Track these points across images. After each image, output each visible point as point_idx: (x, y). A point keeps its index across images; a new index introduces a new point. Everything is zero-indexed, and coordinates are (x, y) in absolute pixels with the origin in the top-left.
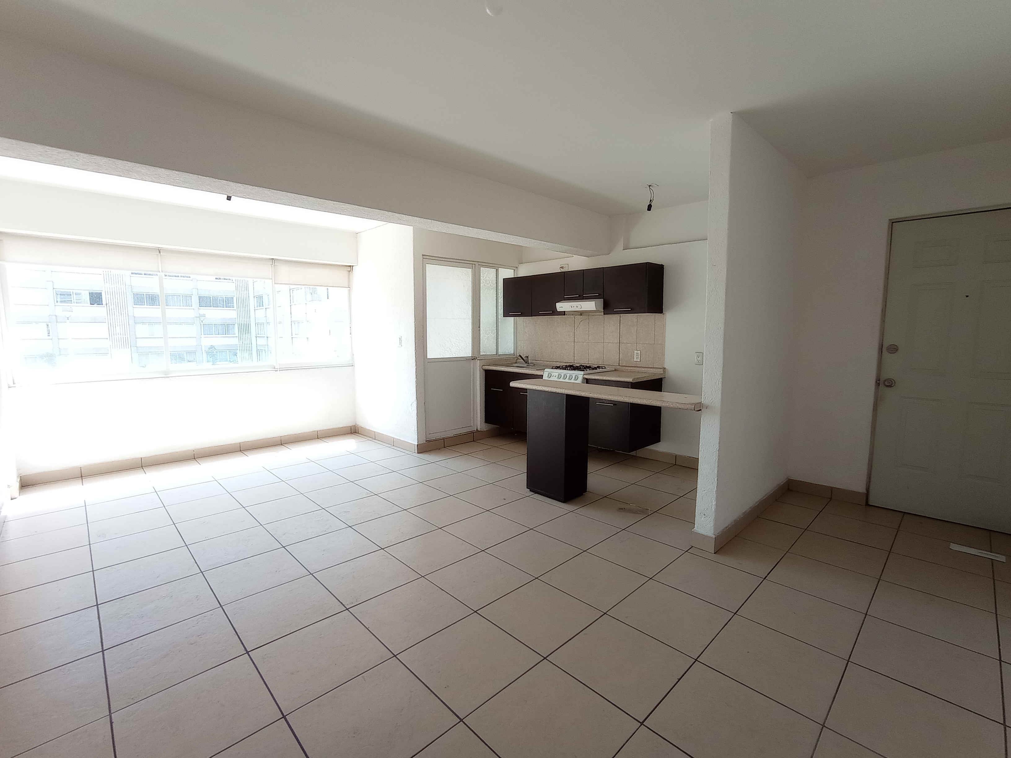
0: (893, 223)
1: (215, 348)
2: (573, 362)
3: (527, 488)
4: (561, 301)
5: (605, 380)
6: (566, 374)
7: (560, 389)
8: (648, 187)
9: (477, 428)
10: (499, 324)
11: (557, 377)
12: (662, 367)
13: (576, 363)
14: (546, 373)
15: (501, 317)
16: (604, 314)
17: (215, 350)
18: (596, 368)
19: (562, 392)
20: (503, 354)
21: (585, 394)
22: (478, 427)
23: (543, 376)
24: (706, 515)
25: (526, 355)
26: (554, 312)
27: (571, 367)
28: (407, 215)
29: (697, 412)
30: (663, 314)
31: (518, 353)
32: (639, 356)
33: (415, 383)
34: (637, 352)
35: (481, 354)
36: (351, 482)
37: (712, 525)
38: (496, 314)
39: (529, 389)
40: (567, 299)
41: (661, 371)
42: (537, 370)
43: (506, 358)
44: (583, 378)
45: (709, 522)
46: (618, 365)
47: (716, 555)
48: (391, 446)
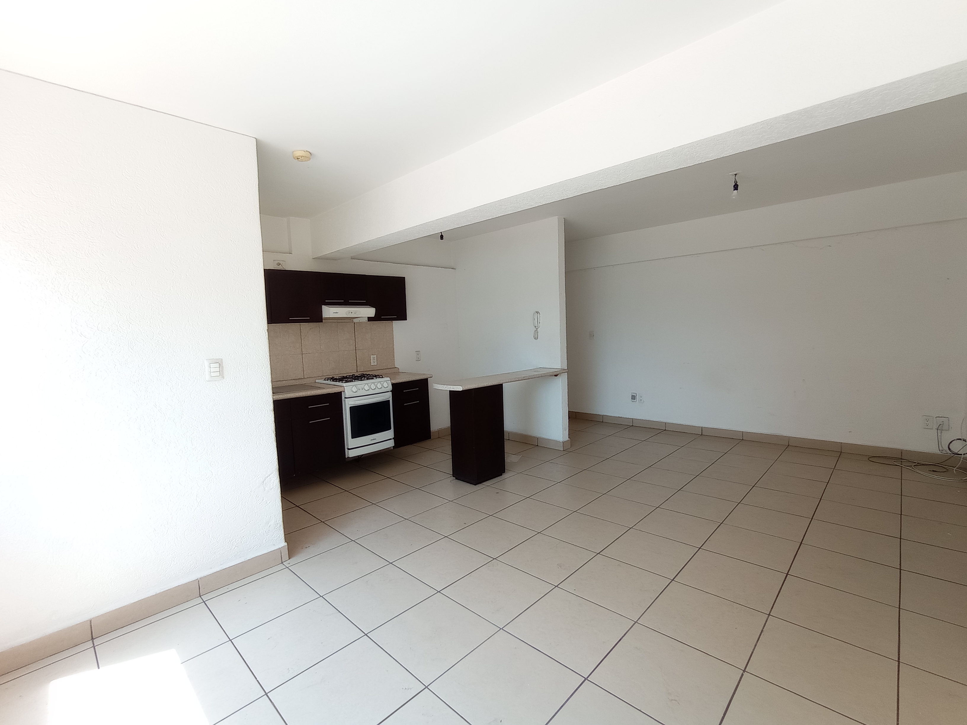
32: (376, 360)
34: (374, 357)
46: (356, 371)
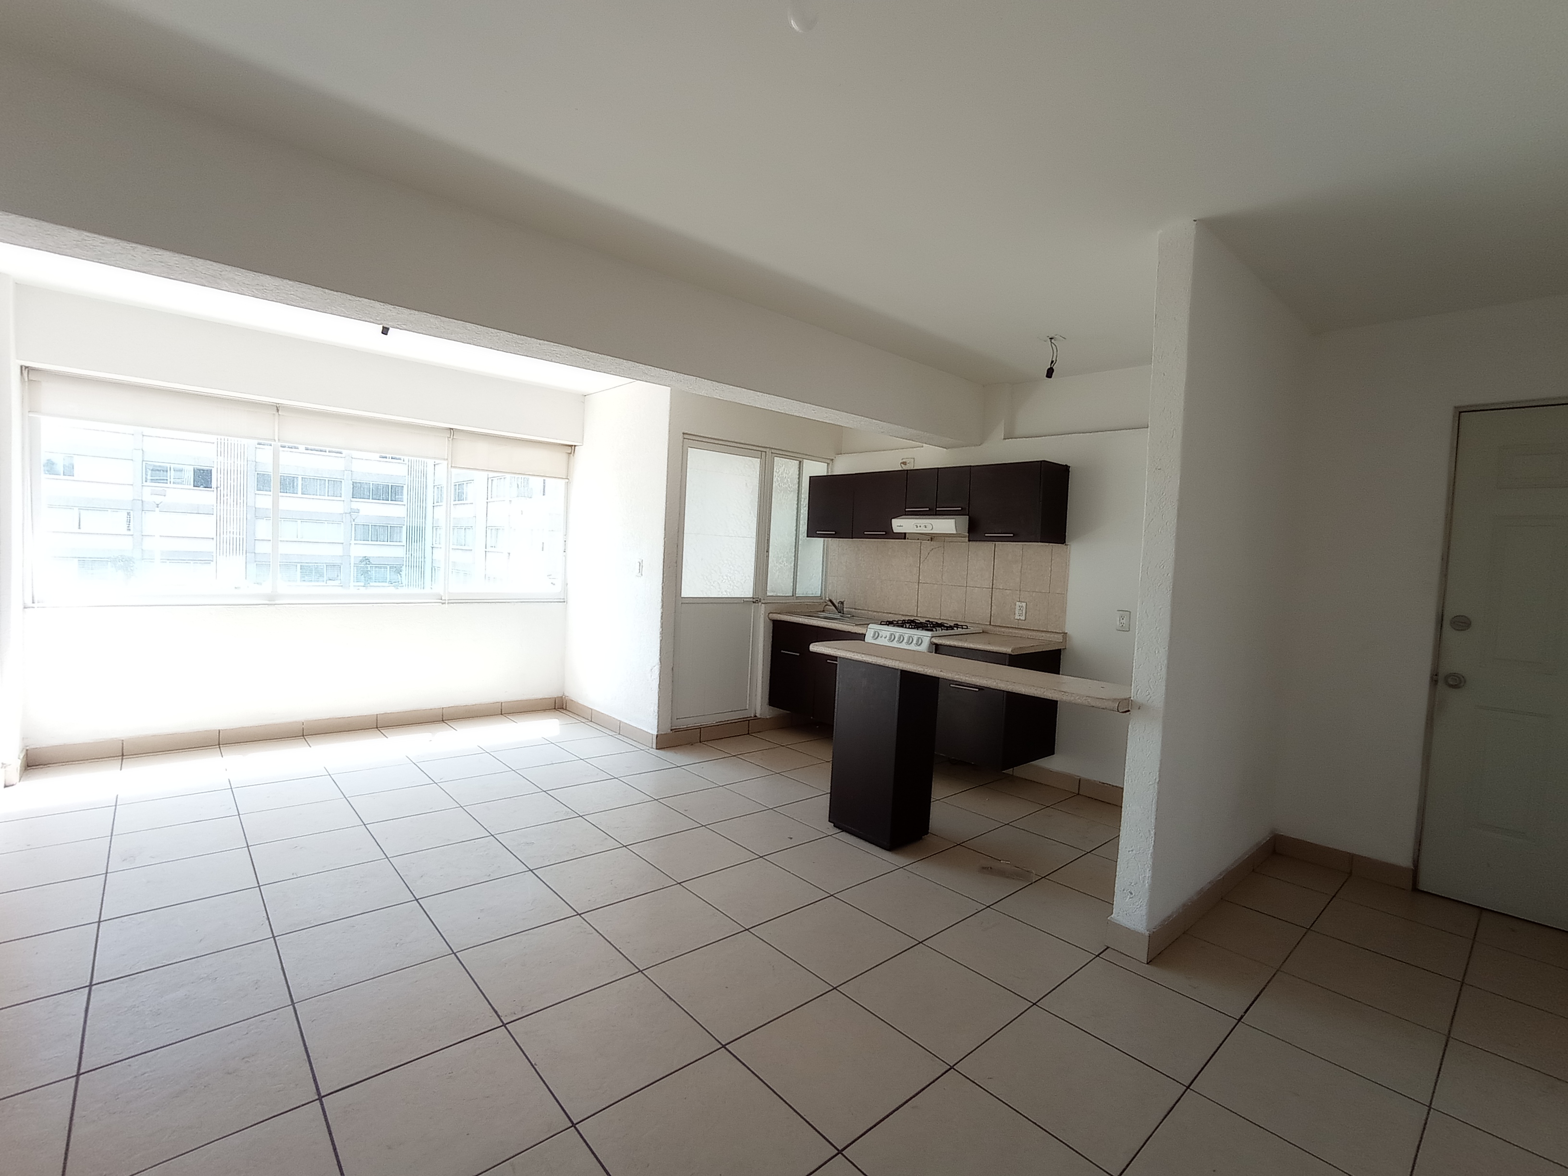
0: (1460, 412)
1: (369, 562)
2: (915, 615)
3: (829, 821)
4: (901, 516)
5: (967, 648)
6: (903, 634)
7: (891, 661)
8: (1049, 340)
9: (755, 713)
10: (799, 548)
11: (888, 638)
12: (1061, 632)
13: (920, 617)
14: (870, 631)
15: (804, 537)
16: (969, 541)
17: (369, 564)
18: (951, 628)
19: (895, 665)
20: (804, 595)
21: (932, 671)
22: (757, 712)
23: (865, 635)
24: (1134, 894)
25: (840, 599)
26: (889, 534)
27: (912, 624)
28: (657, 367)
29: (1121, 714)
30: (1066, 545)
31: (827, 596)
32: (1024, 612)
33: (659, 635)
34: (1021, 605)
35: (769, 594)
36: (544, 791)
37: (1144, 912)
38: (795, 532)
39: (840, 657)
40: (910, 513)
41: (1059, 638)
42: (856, 625)
43: (808, 603)
44: (931, 643)
45: (1138, 907)
46: (989, 623)
47: (1149, 966)
48: (615, 734)
